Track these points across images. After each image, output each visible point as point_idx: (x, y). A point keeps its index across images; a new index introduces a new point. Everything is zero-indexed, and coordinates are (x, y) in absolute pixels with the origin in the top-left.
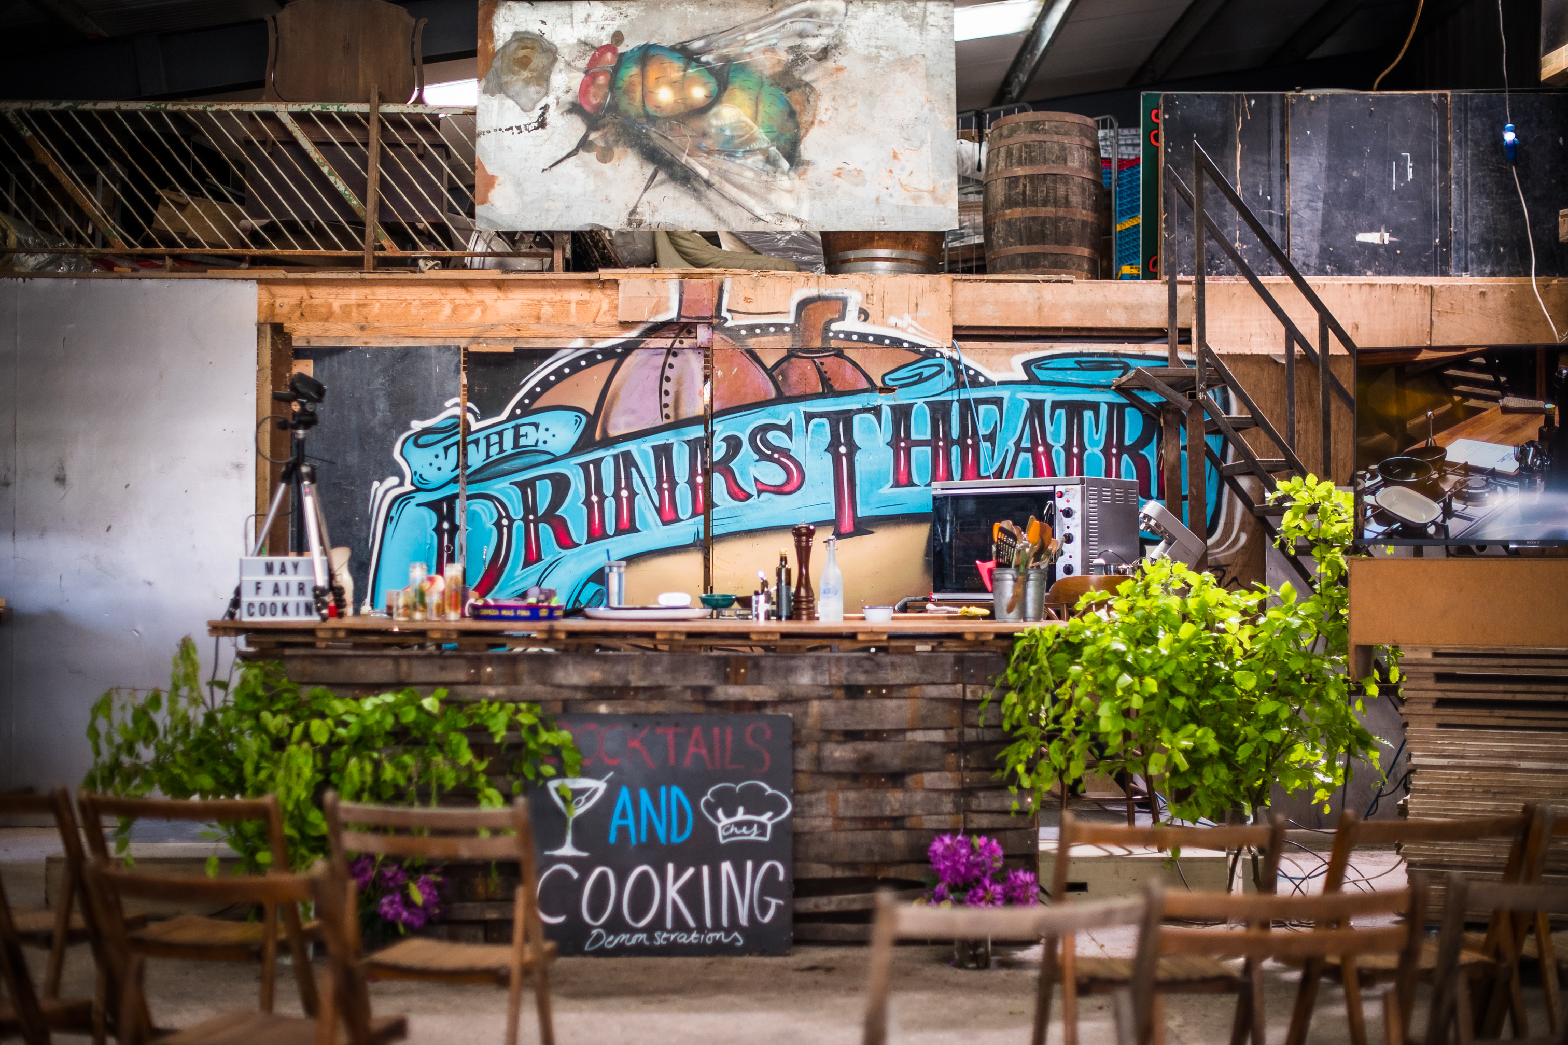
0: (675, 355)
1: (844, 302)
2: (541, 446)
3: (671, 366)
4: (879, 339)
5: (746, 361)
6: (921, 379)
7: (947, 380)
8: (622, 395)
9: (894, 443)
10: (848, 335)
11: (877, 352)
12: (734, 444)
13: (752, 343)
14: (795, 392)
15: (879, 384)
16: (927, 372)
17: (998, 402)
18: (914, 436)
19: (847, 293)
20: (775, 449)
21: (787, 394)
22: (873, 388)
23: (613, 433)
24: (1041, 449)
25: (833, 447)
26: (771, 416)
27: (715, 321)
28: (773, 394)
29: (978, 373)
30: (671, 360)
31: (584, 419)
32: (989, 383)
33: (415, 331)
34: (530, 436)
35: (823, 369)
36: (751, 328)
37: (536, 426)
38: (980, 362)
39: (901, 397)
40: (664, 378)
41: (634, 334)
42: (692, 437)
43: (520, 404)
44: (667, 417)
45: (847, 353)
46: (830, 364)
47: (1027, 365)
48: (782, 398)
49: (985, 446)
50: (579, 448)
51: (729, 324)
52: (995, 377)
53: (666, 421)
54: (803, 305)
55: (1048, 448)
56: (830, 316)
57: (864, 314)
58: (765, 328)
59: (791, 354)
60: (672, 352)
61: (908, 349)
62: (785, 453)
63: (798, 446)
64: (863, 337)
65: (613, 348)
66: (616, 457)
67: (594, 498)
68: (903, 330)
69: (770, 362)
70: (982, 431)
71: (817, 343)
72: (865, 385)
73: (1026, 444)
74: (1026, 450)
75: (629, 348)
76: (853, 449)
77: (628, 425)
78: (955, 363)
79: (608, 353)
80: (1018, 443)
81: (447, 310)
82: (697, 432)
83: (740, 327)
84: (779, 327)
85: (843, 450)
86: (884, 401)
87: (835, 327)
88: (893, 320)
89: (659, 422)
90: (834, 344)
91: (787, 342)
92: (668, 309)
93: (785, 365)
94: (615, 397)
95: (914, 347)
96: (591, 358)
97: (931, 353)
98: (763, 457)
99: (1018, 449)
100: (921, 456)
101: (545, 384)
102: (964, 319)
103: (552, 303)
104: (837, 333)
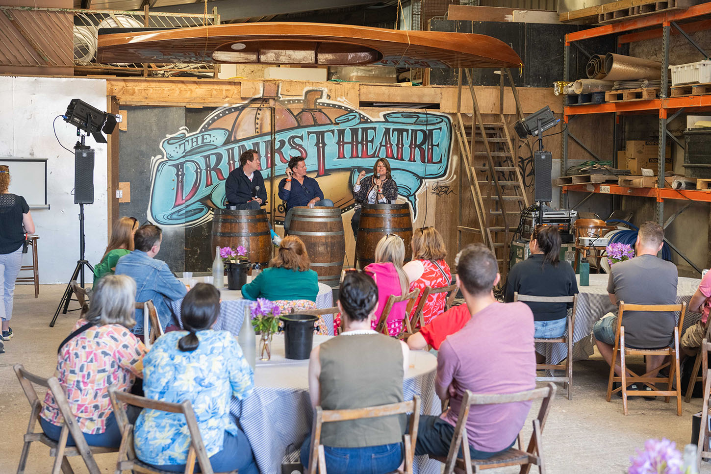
0: (260, 110)
1: (322, 92)
2: (212, 143)
3: (259, 114)
4: (334, 106)
5: (287, 113)
6: (349, 120)
7: (357, 121)
8: (242, 124)
9: (338, 143)
10: (323, 104)
11: (334, 110)
12: (282, 143)
13: (289, 106)
14: (304, 124)
15: (334, 122)
16: (350, 118)
17: (374, 129)
18: (345, 141)
19: (323, 89)
20: (297, 145)
21: (302, 125)
22: (332, 123)
23: (238, 138)
24: (388, 145)
25: (317, 144)
26: (296, 133)
27: (276, 98)
28: (296, 125)
29: (368, 118)
30: (259, 112)
31: (228, 133)
32: (371, 122)
33: (166, 100)
34: (208, 139)
35: (315, 116)
36: (289, 101)
37: (210, 135)
38: (369, 115)
39: (341, 127)
40: (256, 118)
41: (246, 102)
42: (266, 140)
43: (204, 127)
44: (258, 132)
45: (323, 110)
46: (317, 115)
47: (385, 116)
48: (299, 127)
49: (370, 144)
50: (226, 143)
51: (281, 99)
52: (373, 120)
53: (257, 134)
54: (307, 93)
55: (391, 145)
56: (317, 97)
57: (329, 97)
58: (294, 101)
59: (303, 111)
60: (259, 109)
61: (344, 109)
62: (301, 146)
63: (304, 144)
64: (328, 105)
65: (238, 107)
66: (239, 147)
67: (231, 162)
68: (343, 103)
69: (295, 114)
70: (369, 139)
71: (312, 107)
72: (329, 122)
73: (384, 143)
74: (383, 146)
75: (244, 107)
76: (324, 145)
77: (243, 135)
78: (360, 114)
79: (236, 109)
80: (381, 143)
81: (178, 92)
82: (268, 138)
83: (285, 100)
84: (299, 100)
85: (321, 145)
86: (335, 128)
87: (319, 101)
88: (339, 99)
89: (255, 135)
90: (318, 107)
91: (301, 106)
92: (259, 93)
93: (301, 114)
94: (239, 125)
95: (346, 109)
96: (230, 110)
97: (352, 111)
98: (293, 148)
99: (381, 145)
100: (348, 148)
101: (213, 120)
102: (364, 99)
103: (216, 90)
104: (319, 103)
